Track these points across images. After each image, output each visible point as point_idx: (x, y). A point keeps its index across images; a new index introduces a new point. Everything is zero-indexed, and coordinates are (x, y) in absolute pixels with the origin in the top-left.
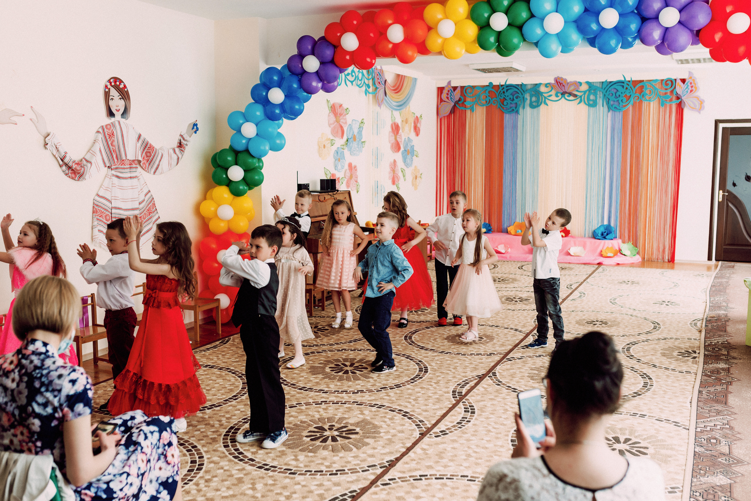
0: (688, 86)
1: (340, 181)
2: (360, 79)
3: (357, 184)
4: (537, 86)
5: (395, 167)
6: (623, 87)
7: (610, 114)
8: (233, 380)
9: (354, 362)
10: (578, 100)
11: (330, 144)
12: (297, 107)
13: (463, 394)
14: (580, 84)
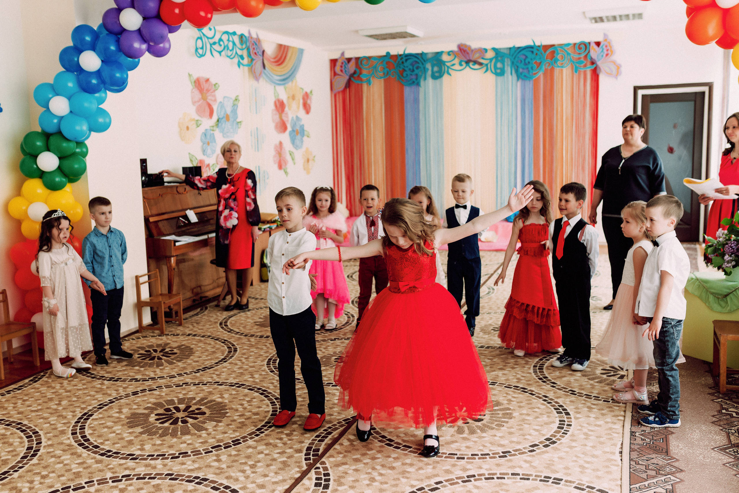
0: (603, 49)
2: (230, 48)
4: (438, 54)
5: (281, 149)
6: (532, 52)
7: (519, 83)
9: (191, 405)
10: (484, 69)
11: (195, 126)
12: (118, 75)
13: (320, 453)
14: (486, 50)
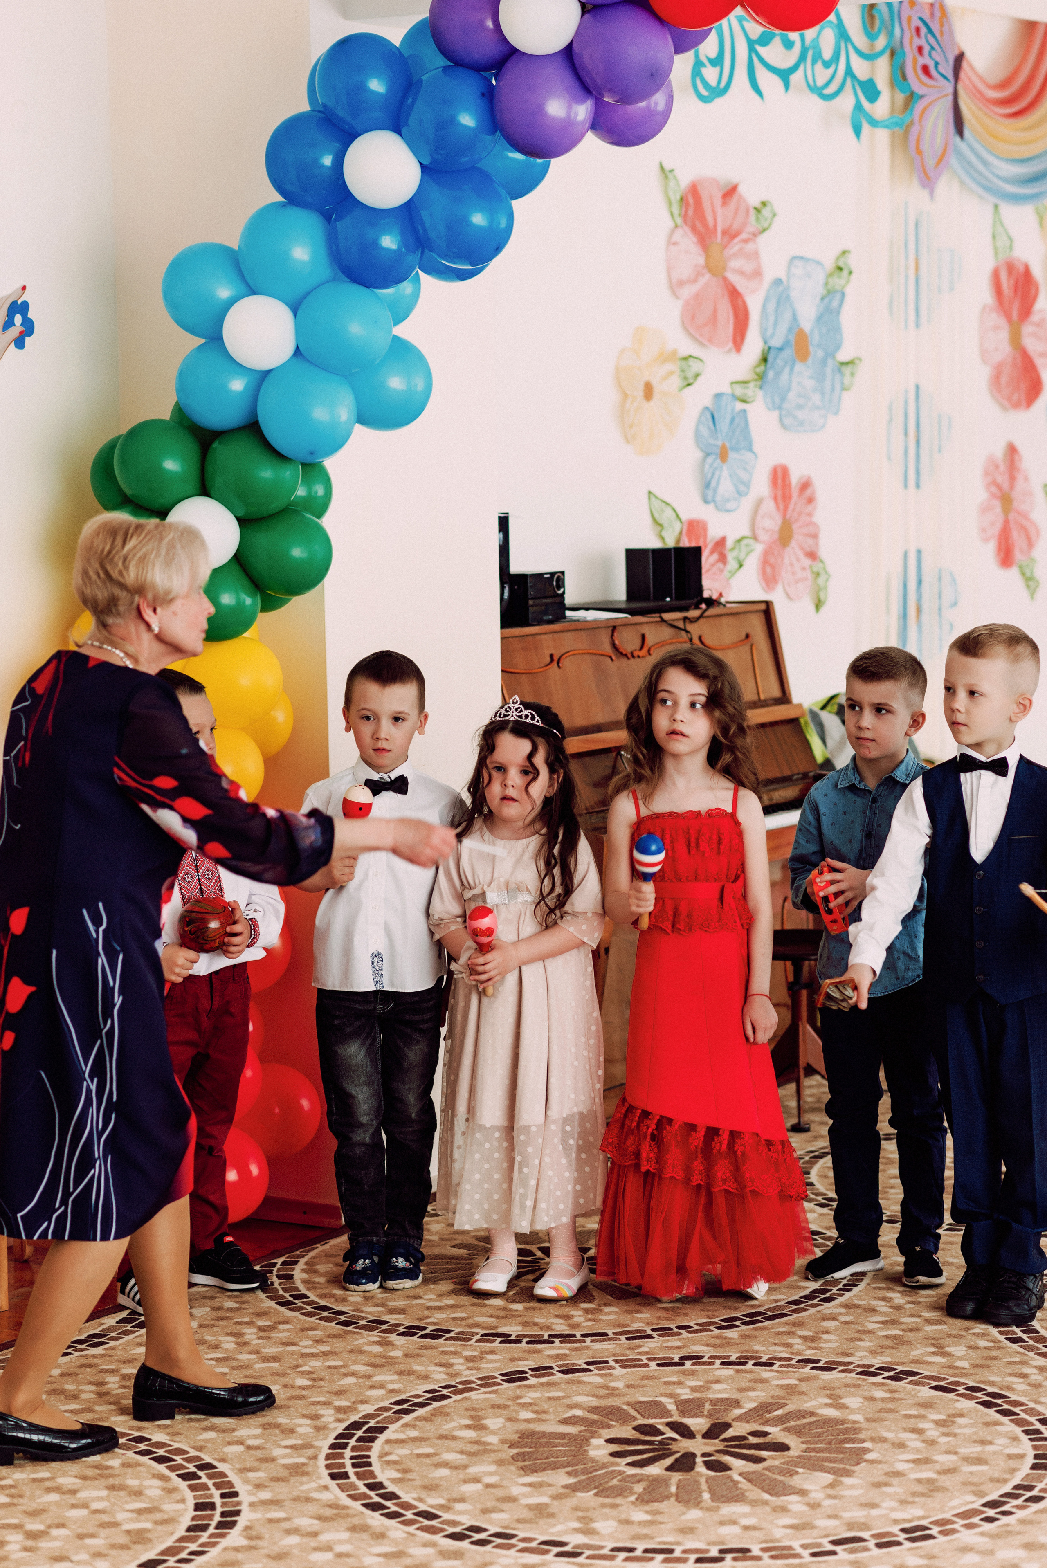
1: (730, 556)
2: (827, 54)
3: (817, 566)
5: (1012, 478)
8: (153, 1489)
9: (728, 1419)
11: (676, 381)
12: (478, 219)
